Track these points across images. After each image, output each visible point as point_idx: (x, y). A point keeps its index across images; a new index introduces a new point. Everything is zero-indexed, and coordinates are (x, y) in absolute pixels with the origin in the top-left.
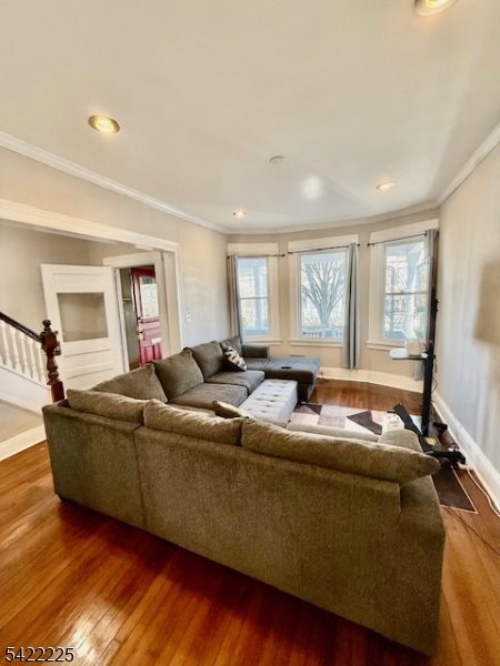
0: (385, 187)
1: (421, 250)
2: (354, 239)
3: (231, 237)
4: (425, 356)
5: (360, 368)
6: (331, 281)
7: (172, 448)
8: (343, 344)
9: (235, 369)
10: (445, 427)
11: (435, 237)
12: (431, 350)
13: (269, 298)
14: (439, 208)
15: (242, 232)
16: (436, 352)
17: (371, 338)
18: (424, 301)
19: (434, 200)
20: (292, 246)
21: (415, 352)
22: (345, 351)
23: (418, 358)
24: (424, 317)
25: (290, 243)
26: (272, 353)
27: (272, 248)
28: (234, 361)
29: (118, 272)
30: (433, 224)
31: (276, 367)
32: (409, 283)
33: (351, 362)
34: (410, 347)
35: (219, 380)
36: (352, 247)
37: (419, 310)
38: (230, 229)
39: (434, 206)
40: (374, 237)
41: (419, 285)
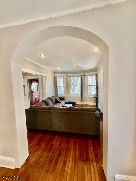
0: (88, 66)
1: (94, 77)
2: (82, 74)
3: (55, 72)
4: (96, 97)
5: (84, 101)
6: (75, 82)
7: (58, 113)
8: (80, 96)
9: (59, 102)
10: (100, 110)
11: (97, 75)
12: (97, 95)
13: (64, 86)
14: (97, 70)
15: (58, 72)
16: (98, 96)
17: (86, 95)
18: (95, 87)
19: (96, 68)
20: (69, 75)
21: (95, 96)
22: (81, 97)
23: (95, 97)
24: (95, 90)
25: (68, 75)
26: (65, 99)
27: (65, 75)
28: (59, 100)
29: (28, 80)
30: (96, 73)
31: (67, 101)
32: (92, 83)
33: (82, 100)
34: (94, 95)
35: (56, 104)
36: (81, 76)
37: (95, 89)
38: (55, 71)
39: (96, 69)
40: (86, 74)
41: (94, 84)
